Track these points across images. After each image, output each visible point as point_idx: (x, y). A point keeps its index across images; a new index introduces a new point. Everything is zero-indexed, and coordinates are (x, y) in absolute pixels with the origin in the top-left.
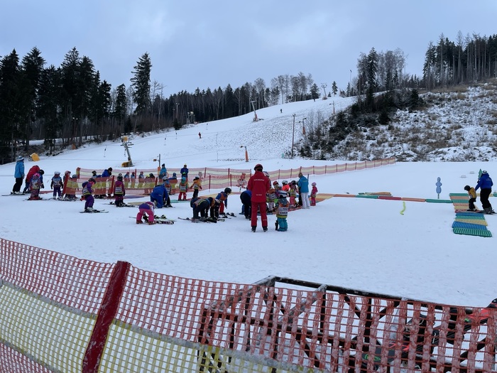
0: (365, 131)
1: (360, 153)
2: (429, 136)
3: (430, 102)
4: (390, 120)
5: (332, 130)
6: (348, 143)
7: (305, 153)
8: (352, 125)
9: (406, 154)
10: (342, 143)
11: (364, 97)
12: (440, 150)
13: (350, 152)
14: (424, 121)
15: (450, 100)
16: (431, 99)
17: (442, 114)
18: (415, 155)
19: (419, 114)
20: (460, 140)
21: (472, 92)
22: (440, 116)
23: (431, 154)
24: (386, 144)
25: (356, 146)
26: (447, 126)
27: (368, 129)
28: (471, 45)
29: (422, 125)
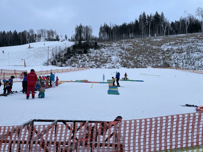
0: (78, 56)
1: (76, 65)
2: (101, 59)
3: (101, 46)
4: (87, 52)
5: (65, 55)
6: (72, 60)
7: (54, 63)
8: (73, 53)
9: (93, 65)
10: (70, 60)
11: (78, 42)
12: (105, 64)
13: (73, 64)
14: (99, 54)
15: (107, 46)
16: (101, 45)
17: (105, 51)
18: (96, 66)
19: (97, 51)
20: (111, 61)
21: (115, 44)
22: (104, 52)
23: (101, 66)
24: (86, 61)
25: (75, 62)
26: (107, 56)
27: (79, 55)
28: (114, 27)
29: (99, 55)
